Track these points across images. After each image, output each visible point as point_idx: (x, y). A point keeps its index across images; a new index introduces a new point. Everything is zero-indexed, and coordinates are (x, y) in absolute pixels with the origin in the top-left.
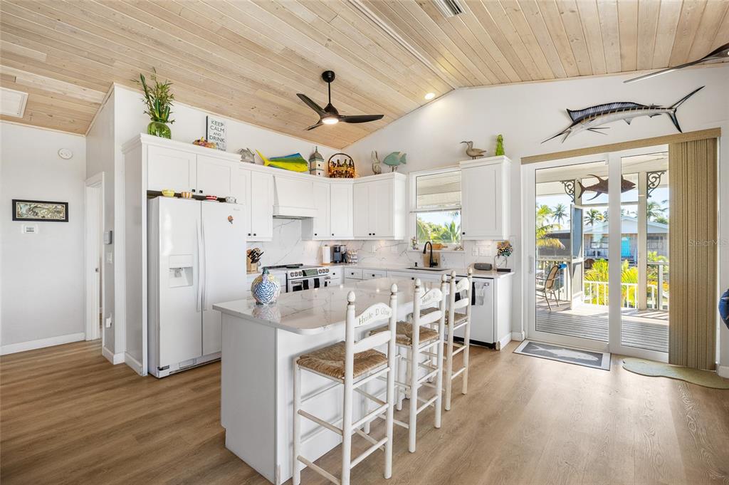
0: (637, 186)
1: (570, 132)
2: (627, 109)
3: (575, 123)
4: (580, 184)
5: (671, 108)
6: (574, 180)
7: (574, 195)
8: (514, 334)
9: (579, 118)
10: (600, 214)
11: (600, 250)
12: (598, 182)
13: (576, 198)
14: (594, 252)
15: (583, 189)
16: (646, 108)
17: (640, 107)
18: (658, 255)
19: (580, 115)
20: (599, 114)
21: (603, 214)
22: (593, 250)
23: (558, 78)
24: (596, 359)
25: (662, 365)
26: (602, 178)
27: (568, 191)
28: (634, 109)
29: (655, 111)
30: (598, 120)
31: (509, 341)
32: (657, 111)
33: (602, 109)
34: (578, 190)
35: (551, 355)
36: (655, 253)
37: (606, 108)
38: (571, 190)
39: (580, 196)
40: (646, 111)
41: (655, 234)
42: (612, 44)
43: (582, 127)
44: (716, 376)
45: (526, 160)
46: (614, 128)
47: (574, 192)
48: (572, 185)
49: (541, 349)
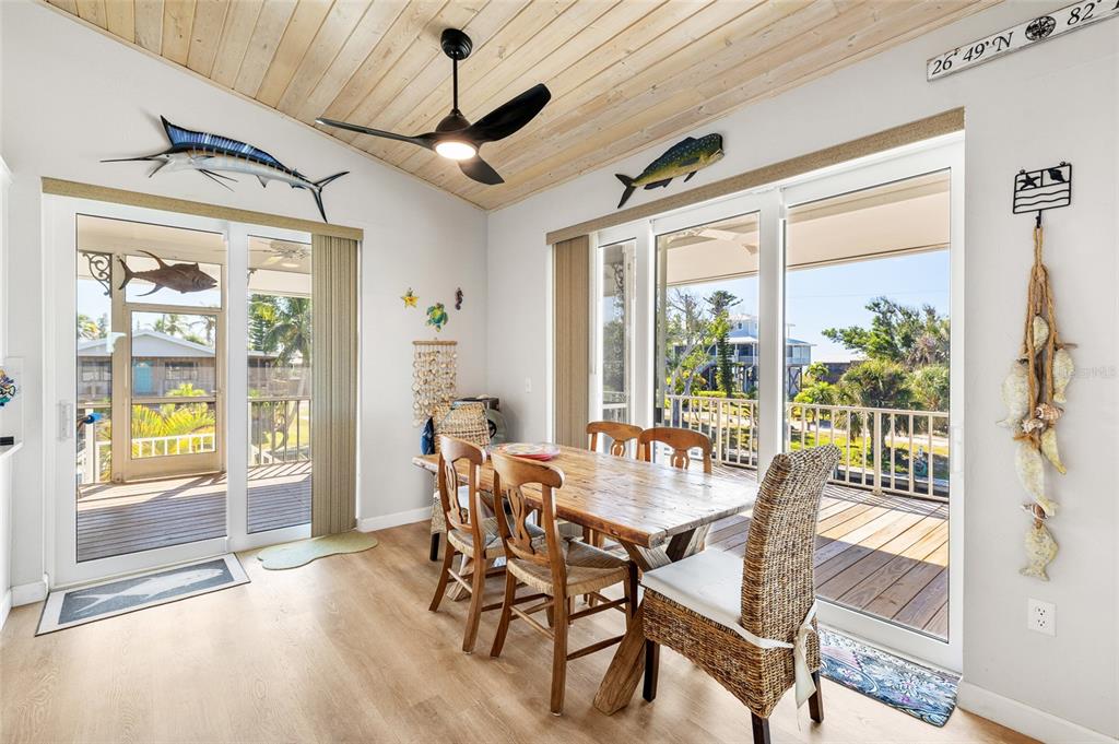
0: (218, 284)
1: (165, 162)
2: (263, 162)
3: (177, 149)
4: (124, 264)
5: (316, 184)
6: (110, 255)
7: (111, 282)
8: (19, 590)
9: (182, 143)
10: (92, 323)
11: (100, 384)
12: (159, 268)
13: (115, 290)
14: (90, 388)
15: (129, 275)
16: (288, 172)
17: (280, 167)
18: (193, 388)
19: (185, 138)
20: (220, 152)
21: (97, 324)
22: (86, 385)
23: (140, 44)
24: (218, 572)
25: (305, 543)
26: (165, 261)
27: (96, 273)
28: (272, 165)
29: (297, 180)
30: (218, 162)
31: (7, 612)
32: (301, 182)
33: (224, 145)
34: (119, 275)
35: (135, 600)
36: (190, 385)
37: (230, 147)
38: (102, 272)
39: (123, 287)
40: (288, 177)
41: (187, 358)
42: (265, 47)
43: (190, 163)
44: (360, 535)
45: (52, 185)
46: (241, 185)
47: (110, 276)
48: (106, 263)
49: (104, 598)
